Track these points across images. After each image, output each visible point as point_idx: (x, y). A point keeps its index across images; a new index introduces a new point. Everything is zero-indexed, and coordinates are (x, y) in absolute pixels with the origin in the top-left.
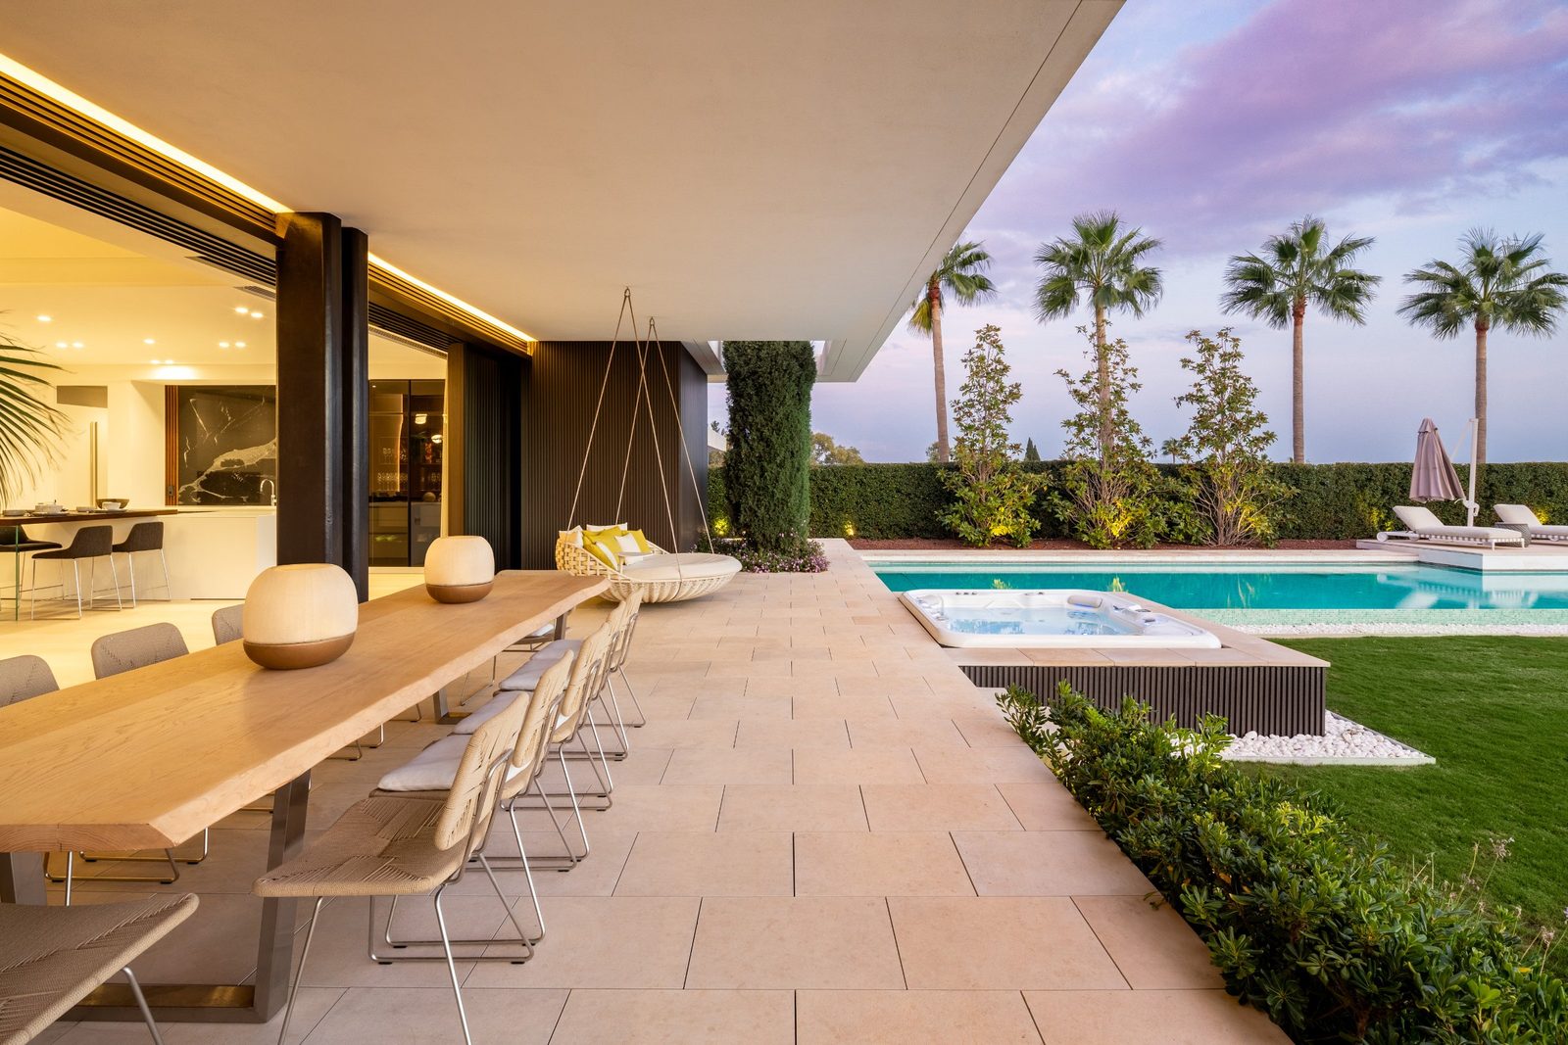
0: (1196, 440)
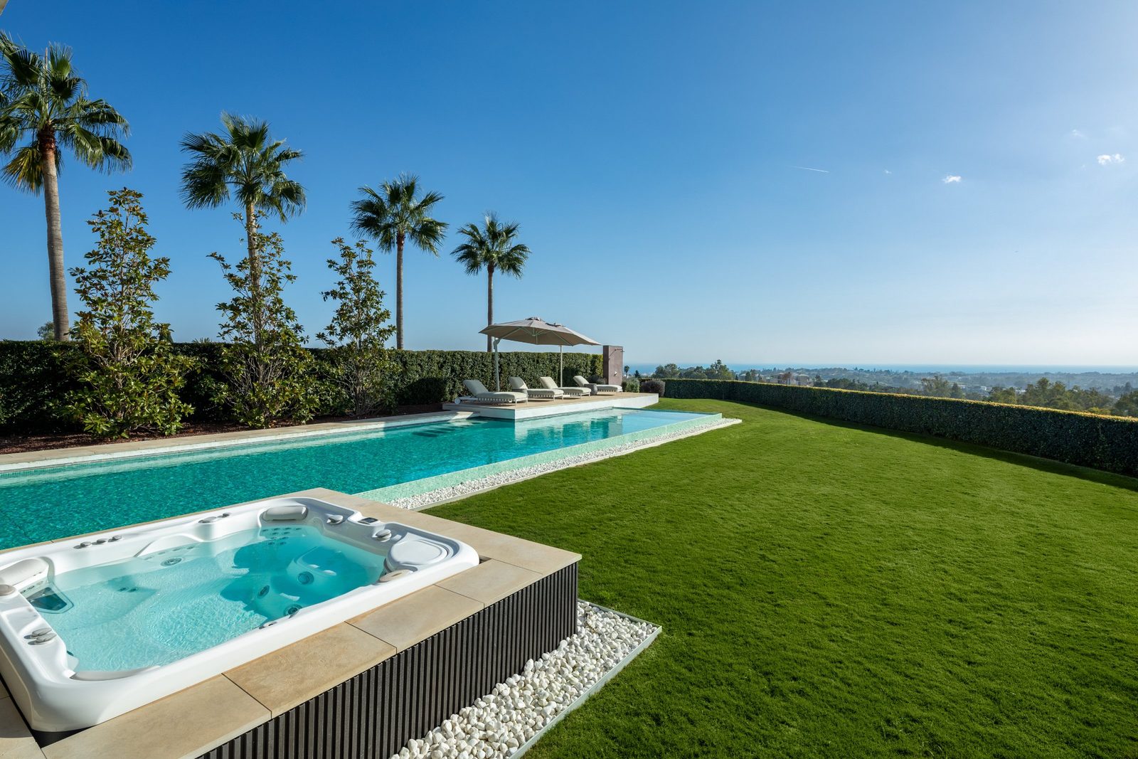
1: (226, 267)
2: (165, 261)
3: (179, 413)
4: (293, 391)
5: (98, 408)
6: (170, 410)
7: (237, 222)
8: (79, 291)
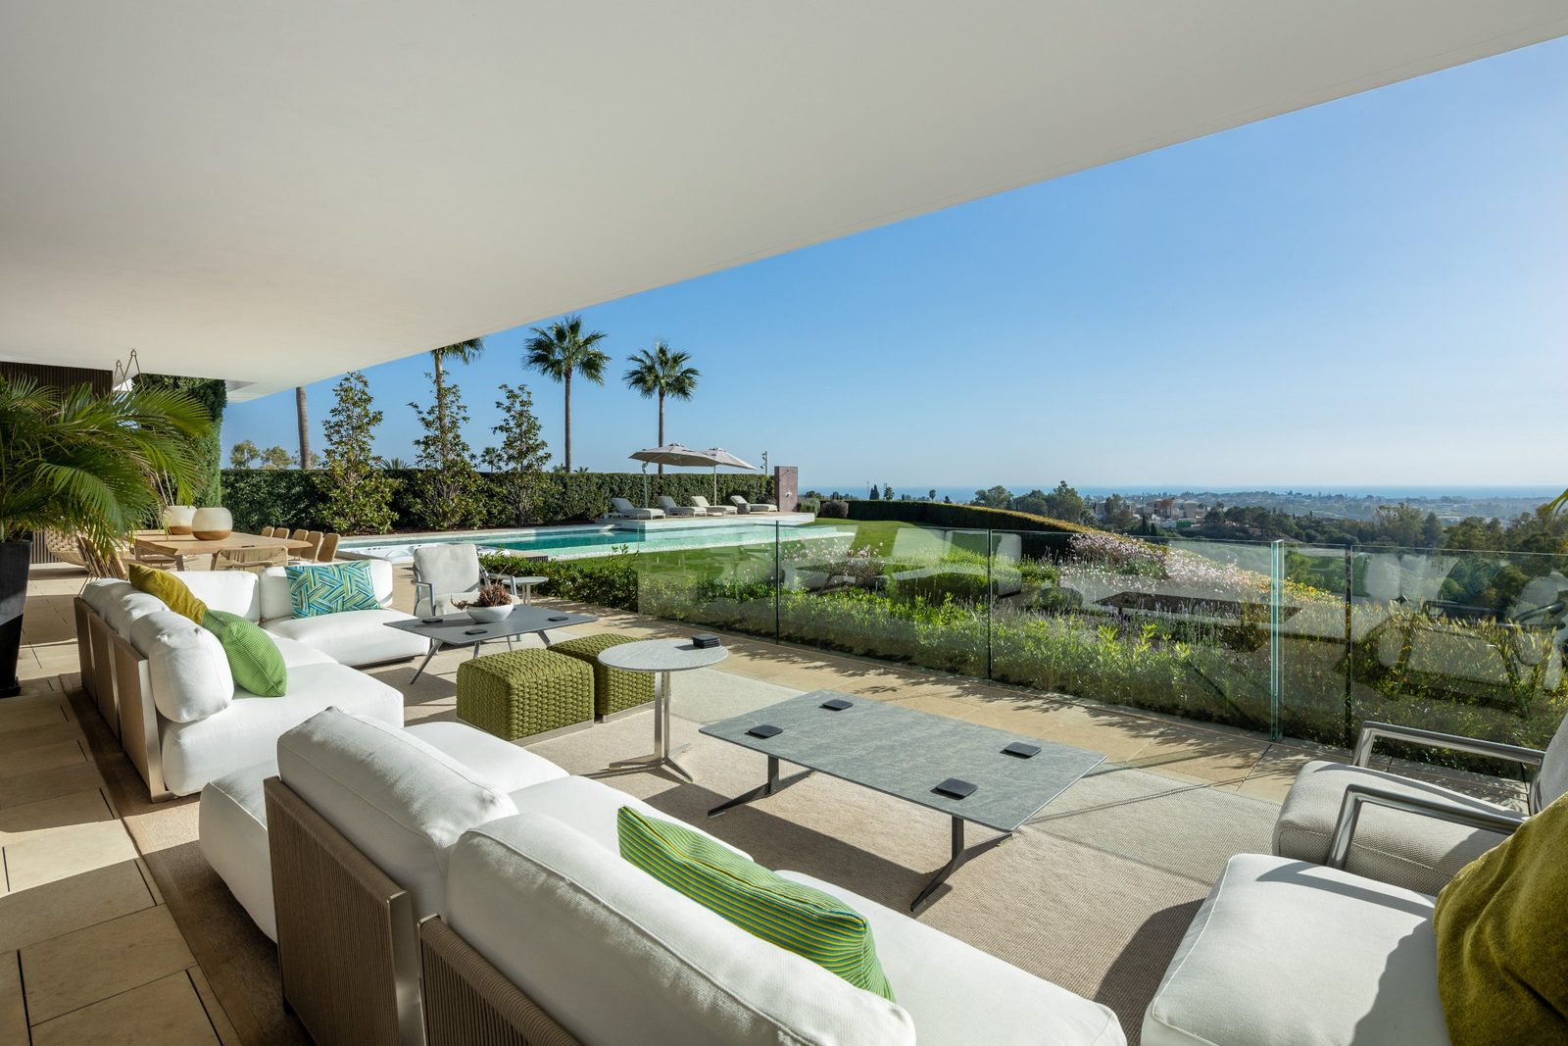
0: (505, 457)
1: (420, 412)
2: (380, 413)
3: (389, 518)
4: (467, 504)
5: (341, 514)
6: (383, 516)
7: (428, 379)
8: (326, 435)
